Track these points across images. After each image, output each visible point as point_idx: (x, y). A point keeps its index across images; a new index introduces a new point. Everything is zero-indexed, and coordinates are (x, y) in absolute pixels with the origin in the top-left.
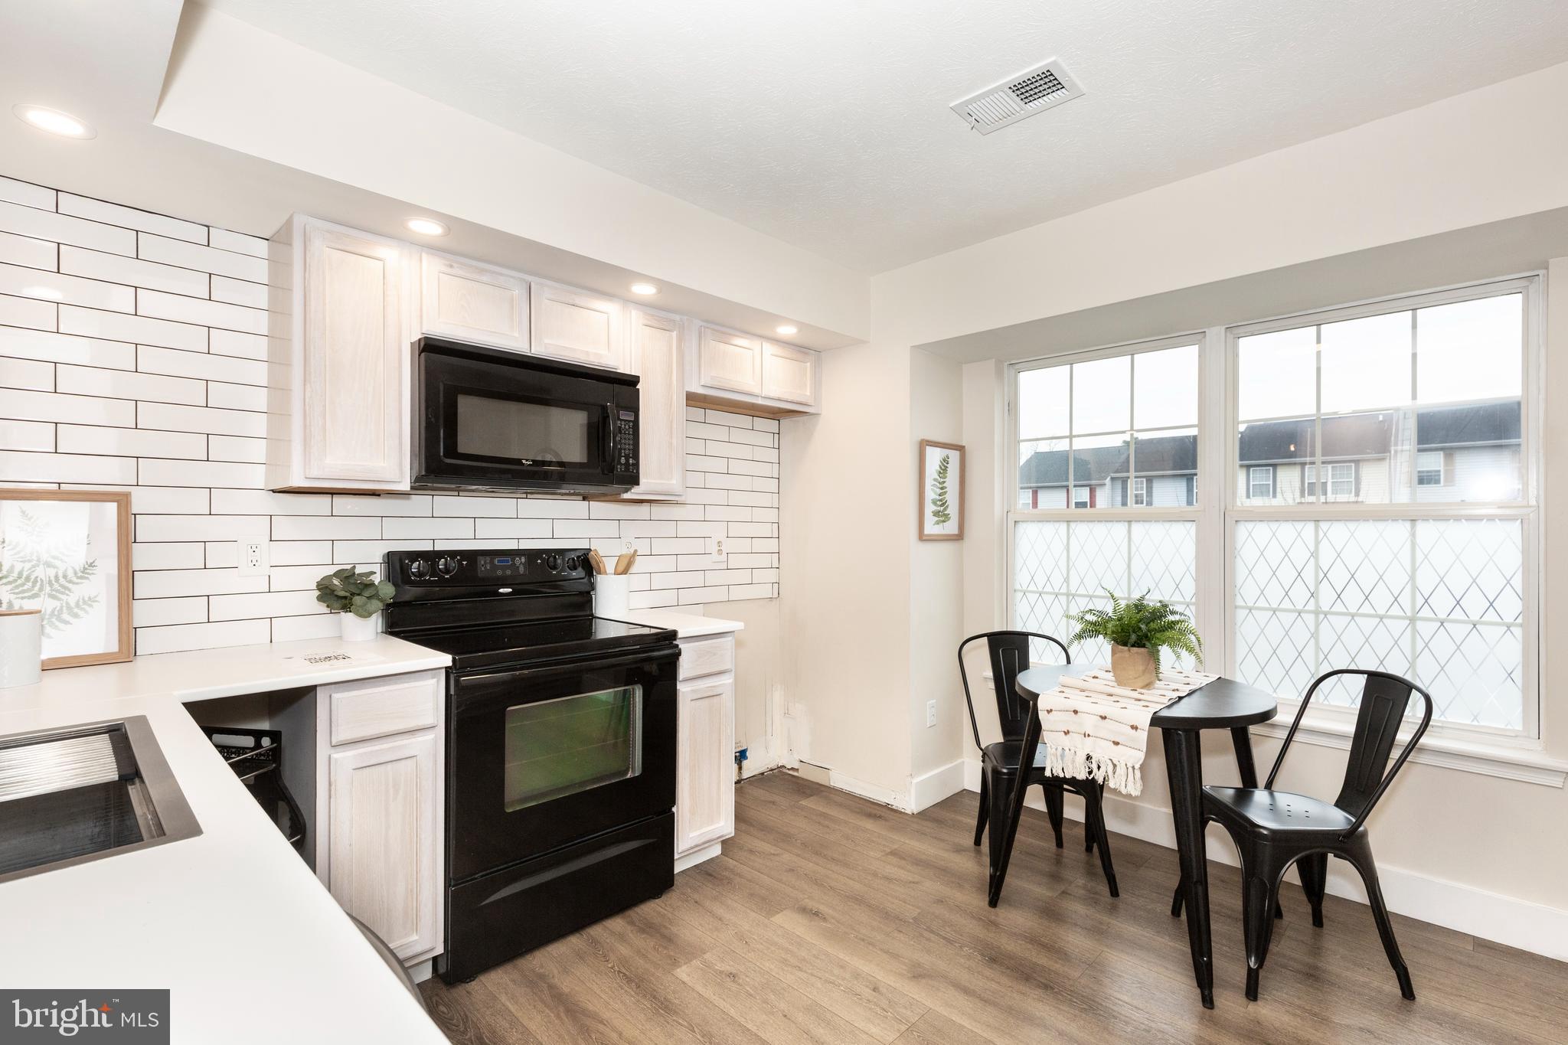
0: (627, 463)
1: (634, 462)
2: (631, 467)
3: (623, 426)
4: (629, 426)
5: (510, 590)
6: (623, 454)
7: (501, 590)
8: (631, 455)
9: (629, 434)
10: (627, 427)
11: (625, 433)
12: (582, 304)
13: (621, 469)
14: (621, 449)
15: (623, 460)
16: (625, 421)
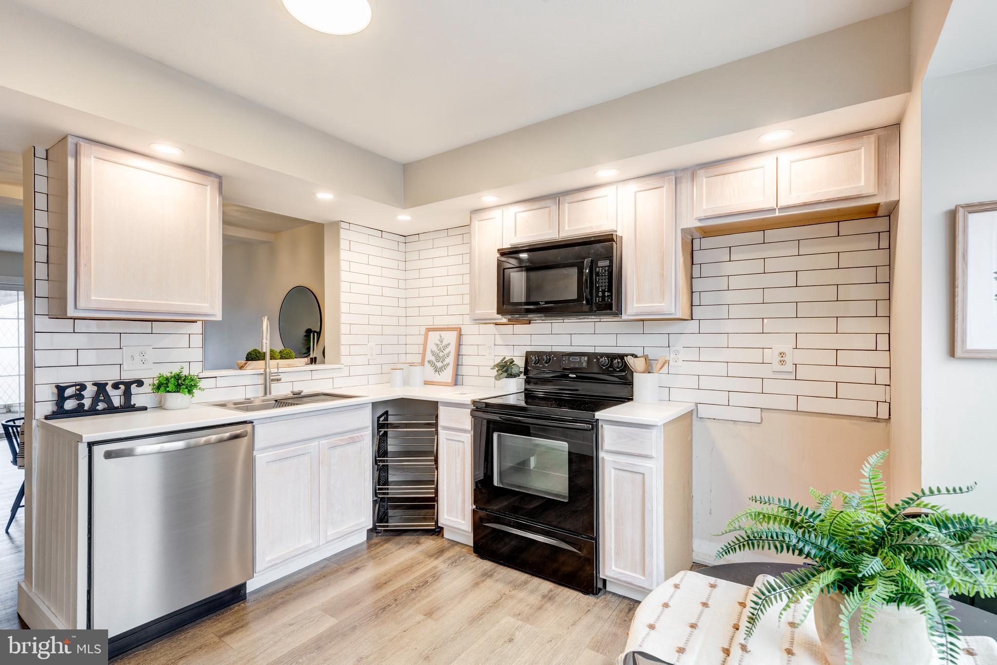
0: (603, 297)
1: (609, 294)
2: (607, 298)
3: (601, 271)
4: (605, 270)
5: (575, 376)
6: (600, 290)
7: (570, 375)
8: (606, 290)
9: (605, 275)
10: (603, 271)
11: (602, 276)
12: (588, 198)
13: (599, 300)
14: (599, 287)
15: (600, 294)
16: (602, 267)
